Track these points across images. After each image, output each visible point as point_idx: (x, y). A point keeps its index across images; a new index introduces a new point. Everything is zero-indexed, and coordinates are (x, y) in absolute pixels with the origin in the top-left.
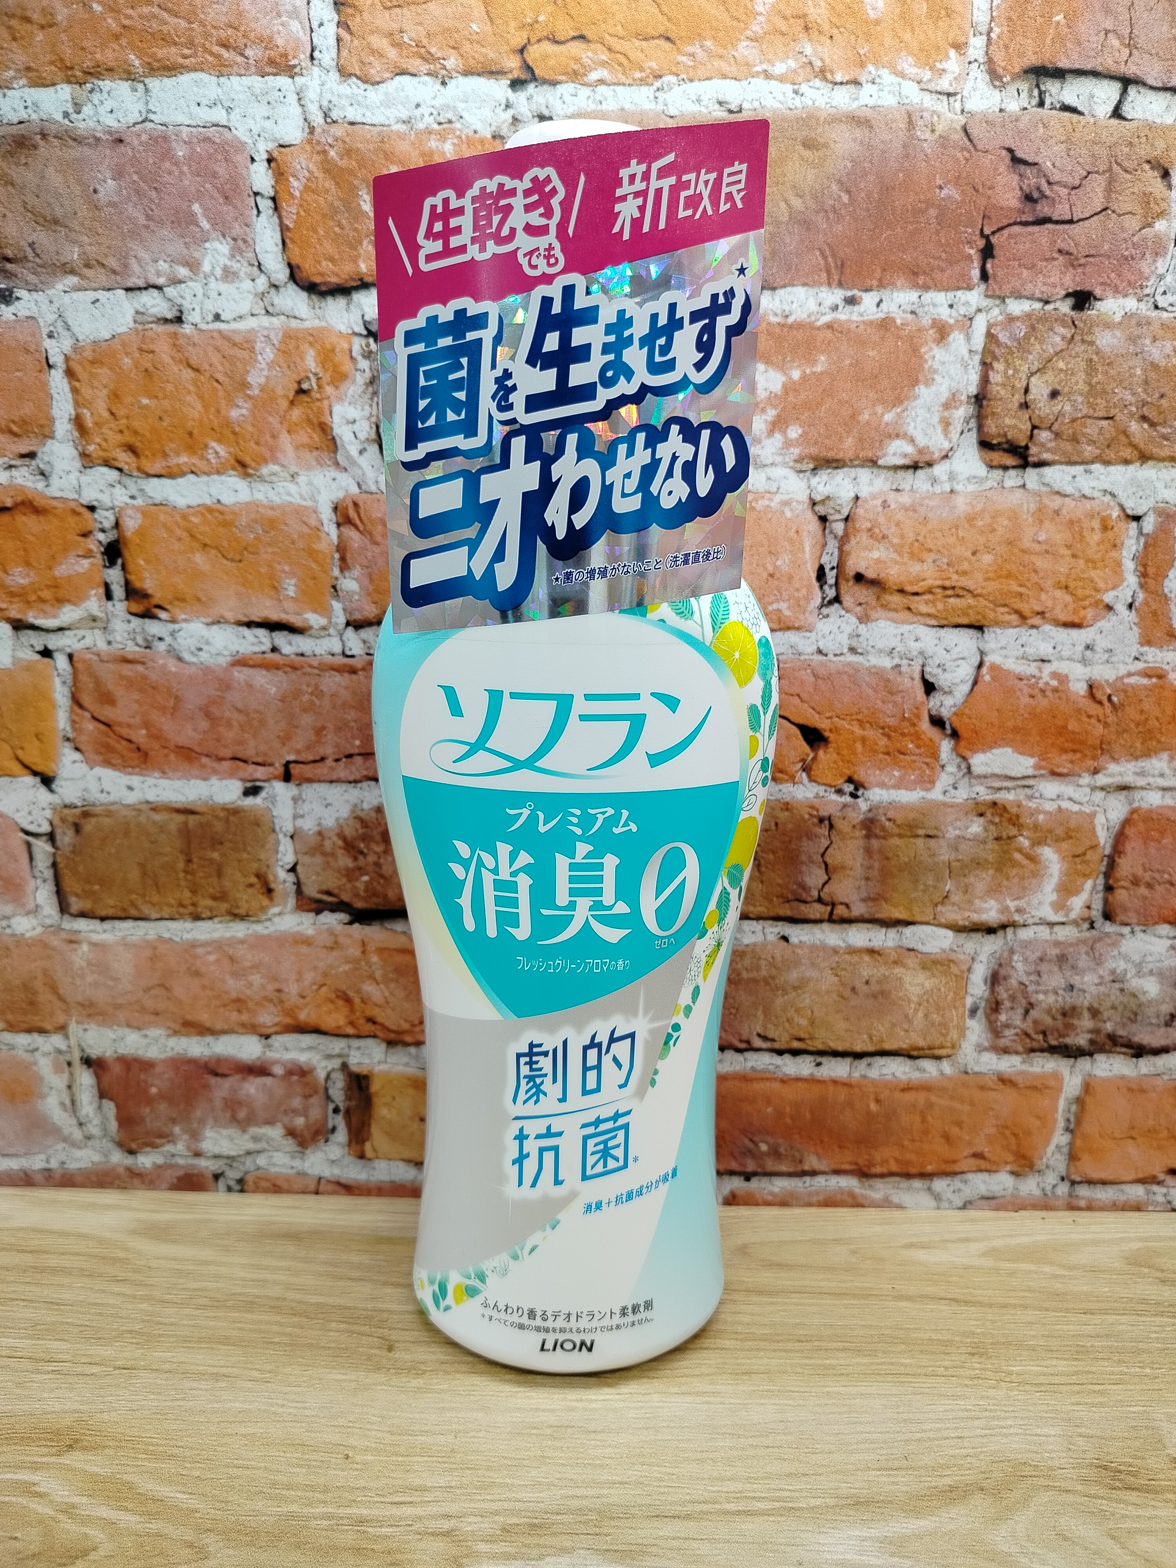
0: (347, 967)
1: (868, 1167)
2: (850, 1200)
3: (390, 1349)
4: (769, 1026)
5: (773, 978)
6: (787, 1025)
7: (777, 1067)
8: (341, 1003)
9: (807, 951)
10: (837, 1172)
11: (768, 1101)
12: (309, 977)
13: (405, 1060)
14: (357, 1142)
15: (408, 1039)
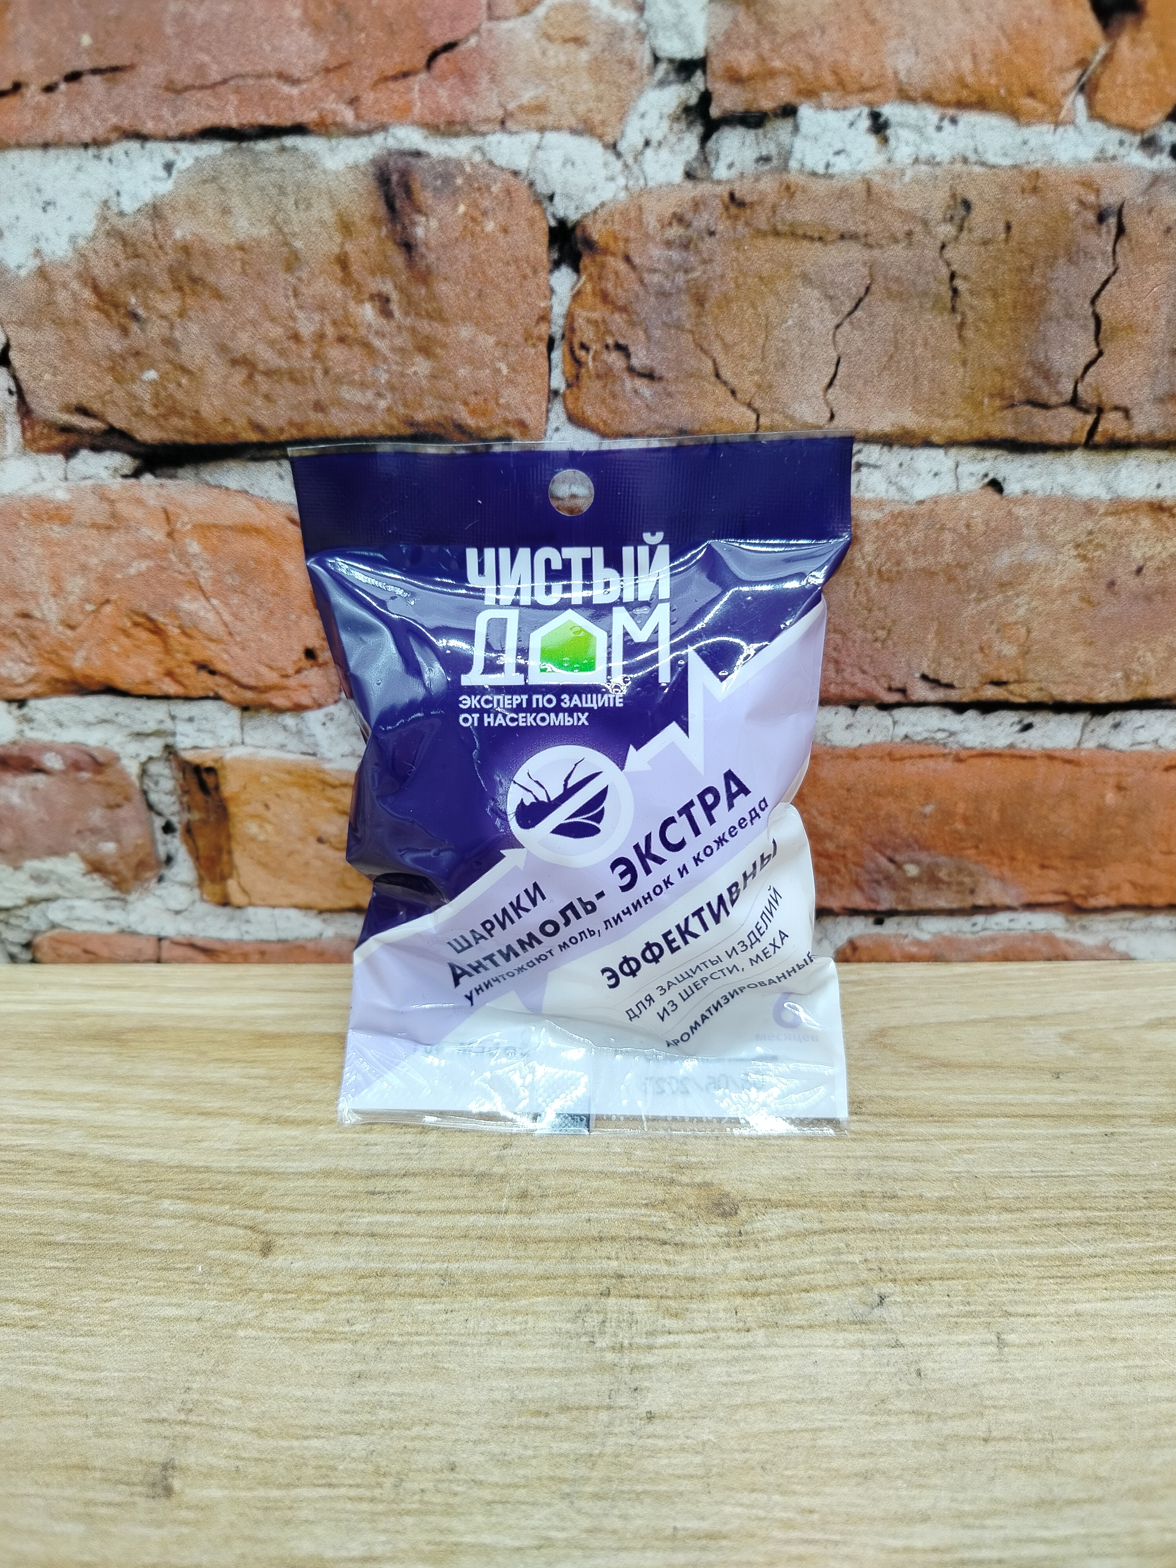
0: (143, 565)
1: (1085, 897)
2: (1045, 950)
3: (267, 1249)
4: (946, 660)
5: (964, 567)
6: (979, 656)
7: (952, 734)
8: (144, 635)
9: (1035, 510)
10: (1030, 907)
11: (928, 795)
12: (76, 585)
13: (280, 737)
14: (213, 881)
15: (278, 700)
